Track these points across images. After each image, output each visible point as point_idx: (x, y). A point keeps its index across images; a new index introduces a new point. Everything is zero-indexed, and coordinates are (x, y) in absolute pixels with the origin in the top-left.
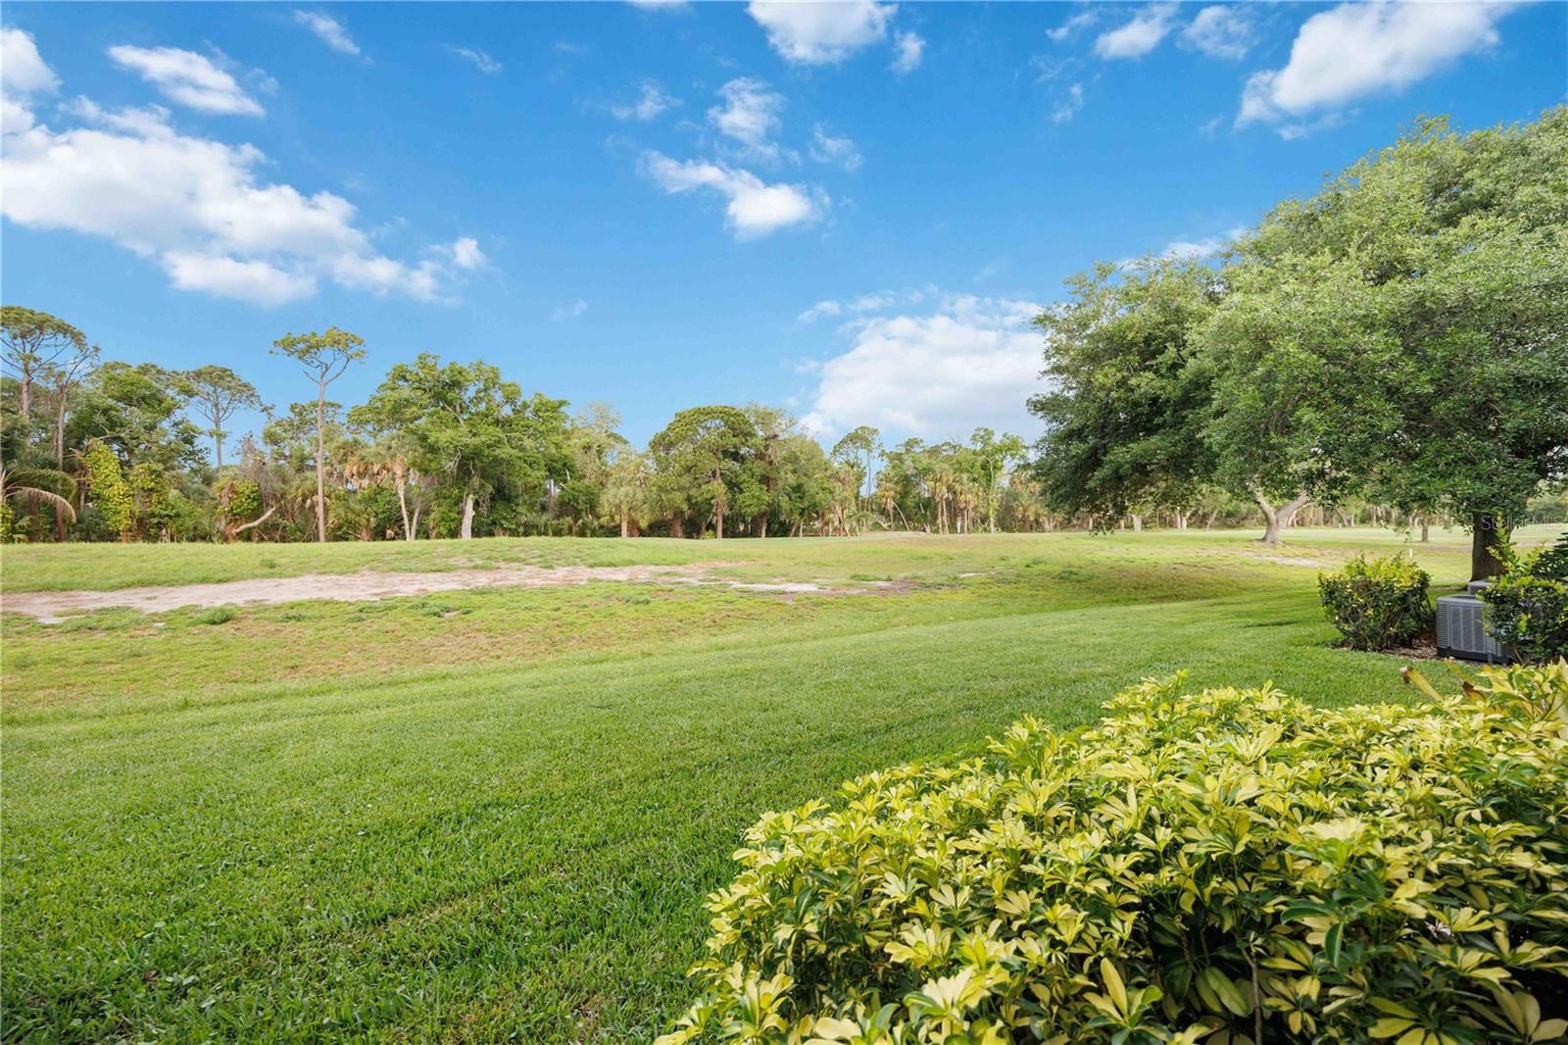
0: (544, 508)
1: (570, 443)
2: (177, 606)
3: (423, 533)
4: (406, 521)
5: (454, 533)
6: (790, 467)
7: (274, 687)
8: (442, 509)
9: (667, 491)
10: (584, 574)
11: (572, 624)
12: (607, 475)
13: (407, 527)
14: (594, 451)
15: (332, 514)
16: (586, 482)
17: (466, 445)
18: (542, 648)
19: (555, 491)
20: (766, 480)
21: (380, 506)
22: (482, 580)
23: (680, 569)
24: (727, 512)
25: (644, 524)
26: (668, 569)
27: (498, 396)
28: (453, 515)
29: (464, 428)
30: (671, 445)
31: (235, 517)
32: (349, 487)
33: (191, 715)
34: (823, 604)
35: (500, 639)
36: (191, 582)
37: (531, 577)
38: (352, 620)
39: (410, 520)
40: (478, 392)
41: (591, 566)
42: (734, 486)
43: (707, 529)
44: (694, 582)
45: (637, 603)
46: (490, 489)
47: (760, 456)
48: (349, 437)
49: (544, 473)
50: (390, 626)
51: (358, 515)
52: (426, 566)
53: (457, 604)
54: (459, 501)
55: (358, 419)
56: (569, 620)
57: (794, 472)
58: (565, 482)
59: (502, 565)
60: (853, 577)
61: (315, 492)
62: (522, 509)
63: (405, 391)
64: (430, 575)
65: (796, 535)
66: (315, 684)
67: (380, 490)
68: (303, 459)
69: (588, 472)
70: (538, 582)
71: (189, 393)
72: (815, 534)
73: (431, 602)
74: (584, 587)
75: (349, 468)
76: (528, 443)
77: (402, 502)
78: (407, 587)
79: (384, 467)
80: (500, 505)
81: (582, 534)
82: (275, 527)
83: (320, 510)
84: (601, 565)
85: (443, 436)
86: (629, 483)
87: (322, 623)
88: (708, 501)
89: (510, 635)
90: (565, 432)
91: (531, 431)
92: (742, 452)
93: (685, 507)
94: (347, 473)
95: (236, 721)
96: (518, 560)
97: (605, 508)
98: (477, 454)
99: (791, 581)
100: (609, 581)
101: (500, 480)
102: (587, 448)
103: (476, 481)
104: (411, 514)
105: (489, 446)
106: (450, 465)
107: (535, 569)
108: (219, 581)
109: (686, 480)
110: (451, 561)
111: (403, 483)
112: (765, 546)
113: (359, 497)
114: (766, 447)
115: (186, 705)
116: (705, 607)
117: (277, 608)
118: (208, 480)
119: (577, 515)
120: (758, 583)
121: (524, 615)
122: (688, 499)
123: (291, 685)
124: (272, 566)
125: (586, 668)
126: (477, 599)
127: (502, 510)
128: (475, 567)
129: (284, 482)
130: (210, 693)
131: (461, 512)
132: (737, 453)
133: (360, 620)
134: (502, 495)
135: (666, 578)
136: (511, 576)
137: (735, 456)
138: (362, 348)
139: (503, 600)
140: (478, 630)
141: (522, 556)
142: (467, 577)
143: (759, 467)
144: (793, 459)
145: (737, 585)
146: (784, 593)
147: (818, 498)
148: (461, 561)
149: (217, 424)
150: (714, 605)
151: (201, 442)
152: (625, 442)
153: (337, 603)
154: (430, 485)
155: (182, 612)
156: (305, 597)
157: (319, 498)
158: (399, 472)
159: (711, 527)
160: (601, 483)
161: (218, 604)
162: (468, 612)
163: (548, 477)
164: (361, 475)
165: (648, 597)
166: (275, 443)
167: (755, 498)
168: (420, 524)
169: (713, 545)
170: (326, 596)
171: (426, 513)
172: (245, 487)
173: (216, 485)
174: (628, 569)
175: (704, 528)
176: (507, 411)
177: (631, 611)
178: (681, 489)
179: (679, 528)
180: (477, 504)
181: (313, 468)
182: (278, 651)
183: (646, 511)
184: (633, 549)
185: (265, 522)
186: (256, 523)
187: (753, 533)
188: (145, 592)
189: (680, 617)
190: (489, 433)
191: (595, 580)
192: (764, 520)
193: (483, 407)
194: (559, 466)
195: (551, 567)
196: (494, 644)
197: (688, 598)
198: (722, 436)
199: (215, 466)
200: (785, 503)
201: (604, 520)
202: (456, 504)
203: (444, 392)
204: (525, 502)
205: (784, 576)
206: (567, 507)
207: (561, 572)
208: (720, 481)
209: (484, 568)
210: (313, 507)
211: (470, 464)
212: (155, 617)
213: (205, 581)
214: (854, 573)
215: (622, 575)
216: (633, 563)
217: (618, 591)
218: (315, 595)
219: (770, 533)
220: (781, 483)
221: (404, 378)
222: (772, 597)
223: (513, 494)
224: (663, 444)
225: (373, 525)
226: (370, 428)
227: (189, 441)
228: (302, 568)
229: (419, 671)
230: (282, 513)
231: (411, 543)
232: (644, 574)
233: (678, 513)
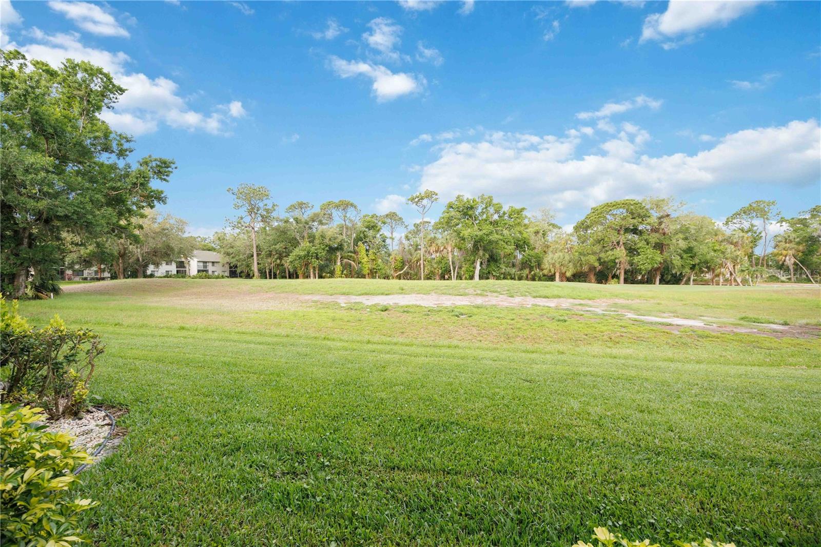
0: (513, 266)
1: (528, 230)
2: (374, 303)
3: (460, 277)
4: (452, 272)
5: (472, 278)
6: (681, 236)
7: (395, 340)
8: (466, 266)
9: (584, 255)
10: (530, 301)
11: (519, 328)
12: (548, 247)
13: (452, 274)
14: (541, 234)
15: (426, 268)
16: (536, 251)
17: (477, 236)
18: (502, 339)
19: (520, 257)
20: (660, 246)
21: (442, 265)
22: (479, 301)
23: (590, 302)
24: (628, 267)
25: (568, 274)
26: (582, 302)
27: (491, 210)
28: (472, 269)
29: (476, 227)
30: (588, 227)
31: (396, 270)
32: (433, 256)
33: (370, 346)
34: (707, 337)
35: (483, 331)
36: (379, 294)
37: (502, 301)
38: (425, 315)
39: (454, 271)
40: (483, 209)
41: (534, 297)
42: (632, 251)
43: (613, 277)
44: (599, 311)
45: (559, 320)
46: (487, 256)
47: (655, 230)
48: (432, 235)
49: (513, 247)
50: (438, 319)
51: (435, 269)
52: (456, 292)
53: (466, 311)
54: (474, 262)
55: (436, 227)
56: (518, 326)
57: (686, 239)
58: (524, 251)
59: (489, 294)
60: (742, 319)
61: (420, 259)
62: (502, 266)
63: (453, 213)
64: (457, 297)
65: (687, 283)
66: (407, 341)
67: (443, 258)
68: (417, 246)
69: (537, 246)
70: (506, 304)
71: (384, 223)
72: (706, 283)
73: (456, 310)
74: (529, 309)
75: (433, 249)
76: (505, 232)
77: (451, 263)
78: (448, 302)
79: (445, 248)
80: (492, 264)
81: (533, 279)
82: (408, 273)
83: (422, 266)
84: (540, 297)
85: (466, 233)
86: (561, 251)
87: (415, 315)
88: (614, 261)
89: (487, 330)
90: (525, 225)
91: (507, 226)
92: (640, 228)
93: (597, 264)
94: (431, 251)
95: (380, 352)
96: (496, 292)
97: (546, 265)
98: (481, 240)
99: (678, 317)
100: (544, 306)
101: (492, 251)
102: (537, 233)
103: (481, 253)
104: (454, 268)
105: (487, 235)
106: (470, 246)
107: (505, 297)
108: (386, 295)
109: (597, 248)
110: (467, 291)
111: (452, 255)
112: (658, 290)
113: (435, 261)
114: (660, 223)
115: (369, 342)
116: (605, 328)
117: (402, 307)
118: (389, 255)
119: (531, 269)
120: (650, 315)
121: (497, 321)
122: (599, 259)
123: (401, 340)
124: (402, 290)
125: (523, 354)
126: (475, 310)
127: (493, 266)
128: (476, 294)
129: (411, 255)
130: (376, 338)
131: (475, 268)
132: (636, 229)
133: (428, 315)
134: (493, 259)
135: (580, 307)
136: (493, 300)
137: (635, 231)
138: (437, 197)
139: (487, 312)
140: (473, 326)
141: (499, 290)
142: (473, 299)
143: (654, 238)
144: (684, 231)
145: (630, 315)
146: (670, 325)
147: (708, 257)
148: (471, 291)
149: (392, 233)
150: (611, 328)
151: (388, 241)
152: (560, 228)
153: (422, 307)
154: (462, 255)
155: (375, 305)
156: (411, 303)
157: (422, 262)
158: (450, 250)
159: (616, 276)
160: (545, 252)
161: (385, 303)
162: (471, 316)
163: (516, 249)
164: (437, 252)
165: (566, 318)
166: (409, 240)
167: (648, 259)
168: (458, 273)
169: (615, 288)
170: (418, 303)
171: (460, 268)
172: (399, 258)
173: (391, 257)
174: (556, 300)
175: (610, 277)
176: (496, 217)
177: (553, 326)
178: (594, 253)
179: (593, 277)
180: (481, 263)
181: (420, 249)
182: (399, 325)
183: (571, 267)
184: (560, 289)
185: (405, 272)
186: (402, 272)
187: (649, 280)
188: (366, 297)
189: (586, 333)
190: (487, 228)
191: (536, 305)
192: (659, 273)
193: (484, 217)
194: (521, 243)
195: (512, 296)
196: (479, 334)
197: (593, 321)
198: (624, 219)
199: (391, 250)
200: (677, 261)
201: (545, 272)
202: (473, 263)
203: (467, 211)
204: (504, 262)
205: (673, 313)
206: (525, 265)
207: (518, 300)
208: (623, 248)
209: (481, 295)
210: (420, 265)
211: (479, 244)
212: (368, 307)
213: (382, 294)
214: (744, 315)
215: (552, 303)
216: (559, 297)
217: (548, 312)
218: (414, 303)
219: (663, 281)
220: (672, 248)
221: (452, 207)
222: (660, 327)
223: (498, 258)
224: (582, 227)
225: (440, 273)
226: (440, 231)
227: (384, 241)
228: (412, 291)
229: (446, 343)
230: (410, 268)
231: (454, 282)
232: (566, 303)
233: (592, 268)
